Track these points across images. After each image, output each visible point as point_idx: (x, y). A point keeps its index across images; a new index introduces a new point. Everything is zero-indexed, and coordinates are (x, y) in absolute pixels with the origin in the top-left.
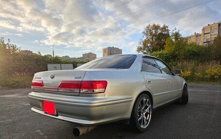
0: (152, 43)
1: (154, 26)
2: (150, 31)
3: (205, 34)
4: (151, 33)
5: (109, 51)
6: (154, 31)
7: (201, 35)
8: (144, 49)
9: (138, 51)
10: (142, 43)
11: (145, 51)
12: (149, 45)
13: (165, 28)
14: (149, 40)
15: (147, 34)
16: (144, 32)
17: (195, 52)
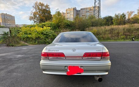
0: (40, 15)
1: (40, 3)
2: (38, 6)
3: (67, 13)
4: (39, 8)
5: (3, 17)
6: (40, 7)
7: (65, 14)
8: (34, 19)
9: (30, 19)
10: (33, 14)
11: (35, 20)
12: (38, 16)
13: (47, 6)
14: (37, 12)
15: (36, 9)
16: (33, 6)
17: (69, 24)
